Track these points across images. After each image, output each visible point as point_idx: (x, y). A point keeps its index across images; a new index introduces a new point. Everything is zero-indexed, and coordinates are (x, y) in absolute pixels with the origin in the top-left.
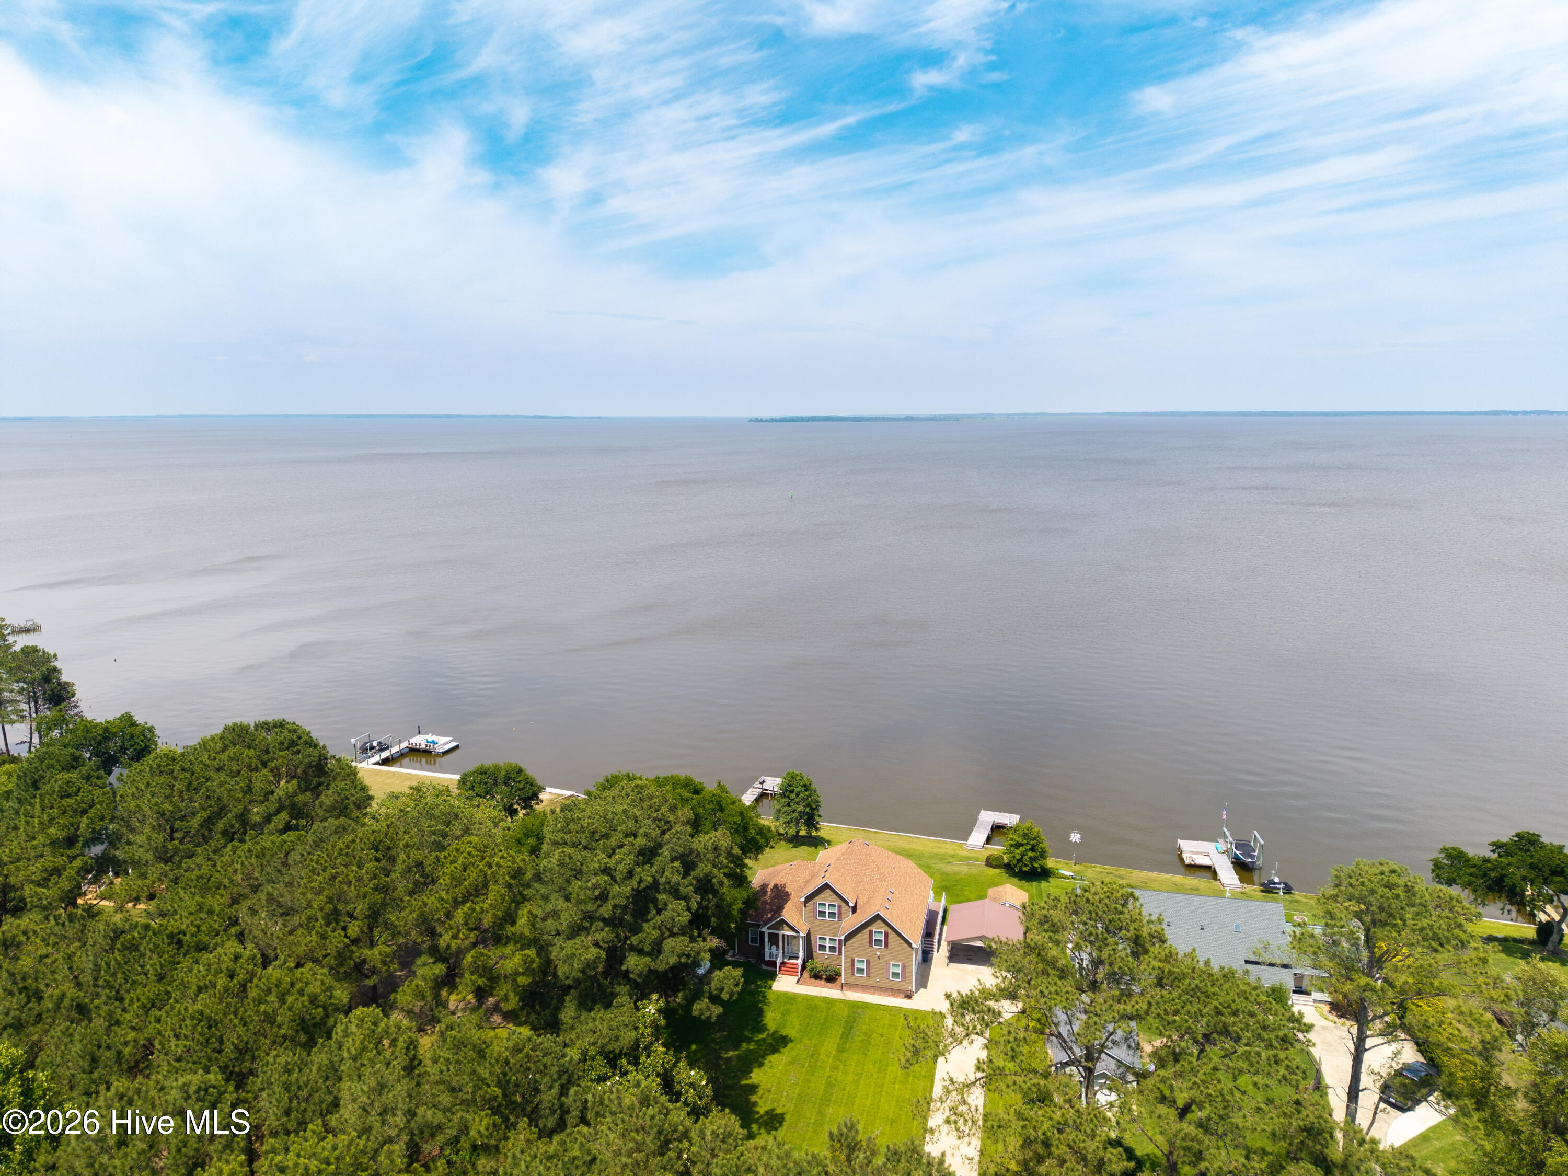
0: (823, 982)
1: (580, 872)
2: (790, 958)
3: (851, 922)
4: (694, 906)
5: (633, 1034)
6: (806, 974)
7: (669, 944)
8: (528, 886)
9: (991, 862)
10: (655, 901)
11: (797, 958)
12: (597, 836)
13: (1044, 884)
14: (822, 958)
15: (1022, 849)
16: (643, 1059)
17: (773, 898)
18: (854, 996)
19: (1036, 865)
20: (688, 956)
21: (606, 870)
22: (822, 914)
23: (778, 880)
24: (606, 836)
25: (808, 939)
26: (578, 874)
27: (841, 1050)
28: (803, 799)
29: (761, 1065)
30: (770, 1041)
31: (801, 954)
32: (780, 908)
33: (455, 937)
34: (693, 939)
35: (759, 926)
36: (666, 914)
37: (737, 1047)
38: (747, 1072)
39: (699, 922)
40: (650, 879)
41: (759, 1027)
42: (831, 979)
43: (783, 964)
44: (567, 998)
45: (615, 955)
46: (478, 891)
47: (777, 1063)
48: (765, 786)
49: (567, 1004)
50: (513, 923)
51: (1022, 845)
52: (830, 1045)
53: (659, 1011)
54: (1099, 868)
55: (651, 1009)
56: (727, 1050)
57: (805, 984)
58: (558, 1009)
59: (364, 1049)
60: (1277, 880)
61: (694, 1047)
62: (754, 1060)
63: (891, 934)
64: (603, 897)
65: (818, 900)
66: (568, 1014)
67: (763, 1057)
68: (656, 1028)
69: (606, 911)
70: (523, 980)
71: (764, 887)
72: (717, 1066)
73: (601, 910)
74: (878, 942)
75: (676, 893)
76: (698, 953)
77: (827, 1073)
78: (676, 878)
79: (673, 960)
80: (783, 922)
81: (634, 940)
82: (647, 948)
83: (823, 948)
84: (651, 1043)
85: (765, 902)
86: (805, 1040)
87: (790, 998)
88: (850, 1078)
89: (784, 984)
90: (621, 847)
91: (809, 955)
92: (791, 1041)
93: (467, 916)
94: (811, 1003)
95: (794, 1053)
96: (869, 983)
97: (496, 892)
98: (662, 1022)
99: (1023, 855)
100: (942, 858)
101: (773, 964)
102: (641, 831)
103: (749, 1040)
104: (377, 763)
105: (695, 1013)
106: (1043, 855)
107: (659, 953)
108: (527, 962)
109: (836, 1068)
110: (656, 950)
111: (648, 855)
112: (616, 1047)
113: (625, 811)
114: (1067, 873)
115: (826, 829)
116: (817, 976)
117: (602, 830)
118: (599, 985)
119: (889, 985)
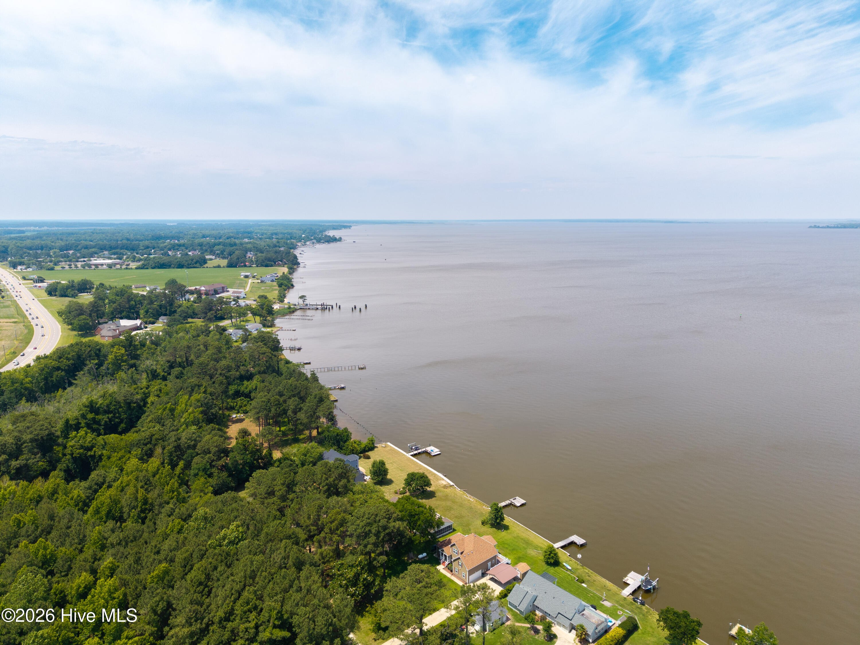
0: (449, 571)
6: (447, 567)
11: (447, 562)
18: (453, 578)
22: (454, 552)
25: (451, 557)
32: (446, 546)
35: (439, 549)
43: (444, 562)
54: (587, 570)
65: (453, 548)
74: (460, 565)
87: (436, 572)
89: (440, 567)
94: (439, 575)
96: (458, 576)
101: (441, 561)
104: (411, 455)
114: (569, 568)
119: (462, 579)
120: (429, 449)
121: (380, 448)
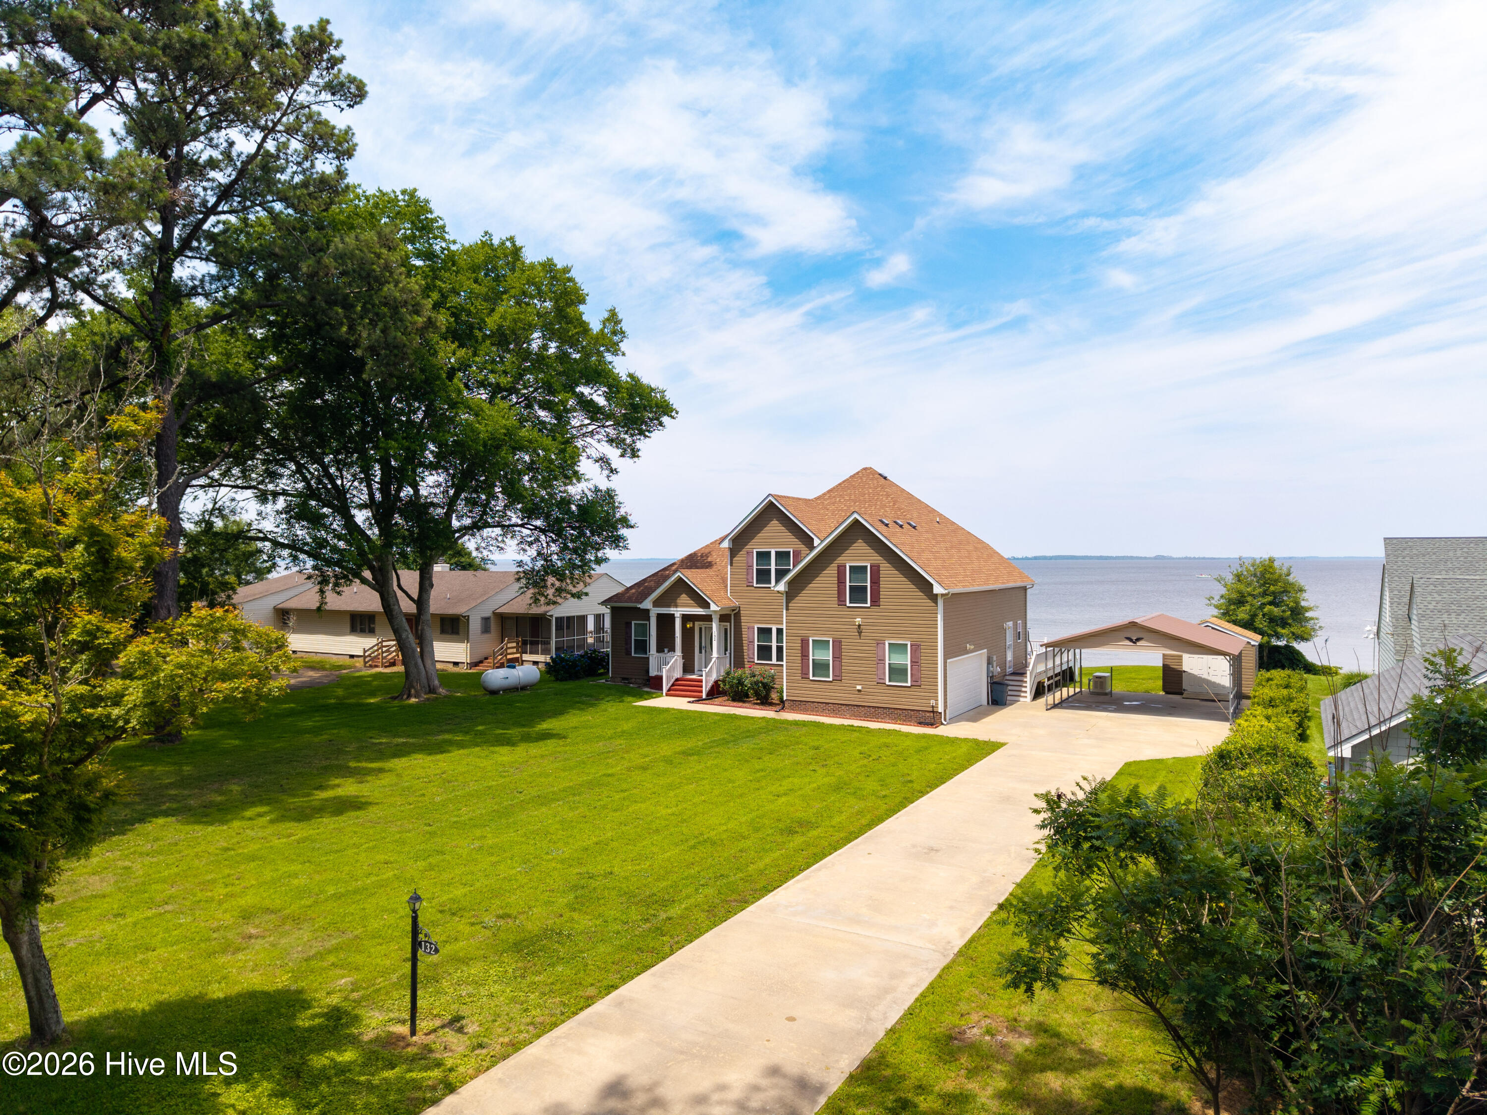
22: (764, 575)
43: (679, 680)
63: (887, 567)
65: (756, 547)
74: (858, 591)
89: (664, 702)
101: (659, 681)
116: (738, 696)
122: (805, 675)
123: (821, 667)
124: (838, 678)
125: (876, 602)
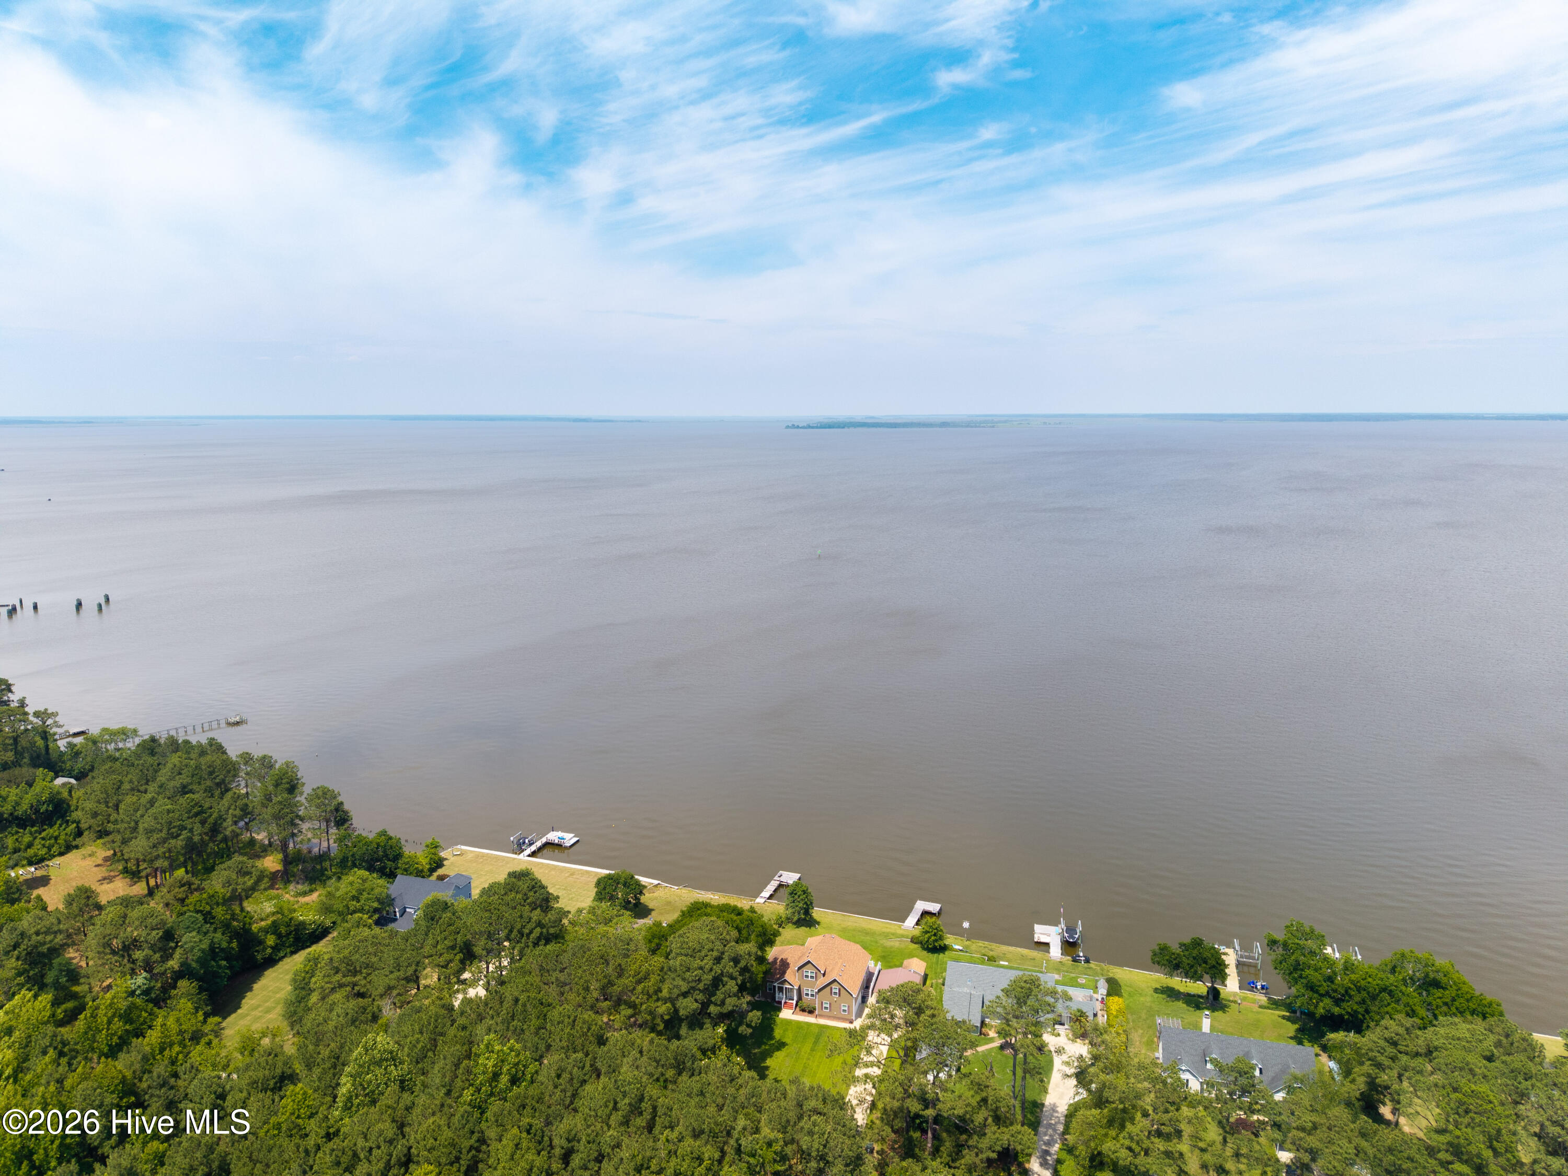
0: (806, 1013)
1: (689, 969)
2: (790, 999)
3: (822, 981)
4: (739, 982)
5: (713, 1041)
6: (798, 1009)
7: (728, 1001)
8: (666, 974)
9: (914, 940)
10: (722, 981)
11: (793, 1000)
12: (696, 951)
13: (942, 955)
14: (807, 1000)
15: (929, 935)
16: (717, 1052)
17: (780, 966)
18: (822, 1021)
19: (936, 944)
20: (737, 1006)
21: (701, 968)
22: (807, 976)
23: (783, 956)
24: (700, 951)
25: (799, 990)
26: (688, 970)
27: (812, 1050)
28: (802, 900)
29: (771, 1056)
30: (776, 1044)
31: (795, 998)
32: (784, 973)
33: (638, 998)
34: (739, 999)
35: (772, 982)
36: (727, 987)
37: (759, 1047)
38: (764, 1060)
39: (742, 988)
40: (720, 972)
41: (771, 1037)
42: (811, 1012)
43: (785, 1003)
44: (683, 1024)
45: (705, 1005)
46: (646, 977)
47: (779, 1055)
48: (782, 879)
49: (683, 1027)
50: (661, 991)
51: (929, 932)
52: (807, 1047)
53: (725, 1031)
54: (981, 943)
55: (720, 1030)
56: (754, 1049)
57: (797, 1014)
58: (679, 1029)
59: (624, 1046)
60: (1081, 954)
61: (738, 1047)
62: (768, 1054)
63: (842, 989)
64: (700, 980)
65: (804, 969)
66: (683, 1031)
67: (773, 1053)
68: (723, 1040)
69: (701, 986)
70: (666, 1017)
71: (776, 959)
72: (750, 1057)
73: (699, 986)
74: (835, 993)
75: (732, 978)
76: (741, 1004)
77: (805, 1061)
78: (731, 970)
79: (730, 1008)
80: (785, 981)
81: (713, 999)
82: (719, 1003)
83: (807, 994)
84: (721, 1046)
85: (776, 969)
86: (795, 1045)
87: (788, 1022)
88: (816, 1064)
89: (786, 1014)
90: (706, 956)
91: (800, 998)
92: (787, 1045)
93: (643, 989)
94: (799, 1025)
95: (788, 1051)
96: (832, 1015)
97: (654, 978)
98: (725, 1036)
99: (929, 938)
100: (886, 936)
101: (780, 1003)
102: (715, 948)
103: (765, 1044)
104: (529, 856)
105: (740, 1032)
106: (941, 938)
107: (724, 1004)
108: (668, 1009)
109: (809, 1059)
110: (723, 1003)
111: (718, 960)
112: (706, 1046)
113: (707, 938)
114: (957, 947)
115: (817, 913)
116: (803, 1010)
117: (698, 948)
118: (697, 1019)
119: (841, 1016)
120: (553, 836)
121: (452, 859)
122: (822, 1009)
123: (826, 1008)
124: (830, 1010)
125: (839, 995)
